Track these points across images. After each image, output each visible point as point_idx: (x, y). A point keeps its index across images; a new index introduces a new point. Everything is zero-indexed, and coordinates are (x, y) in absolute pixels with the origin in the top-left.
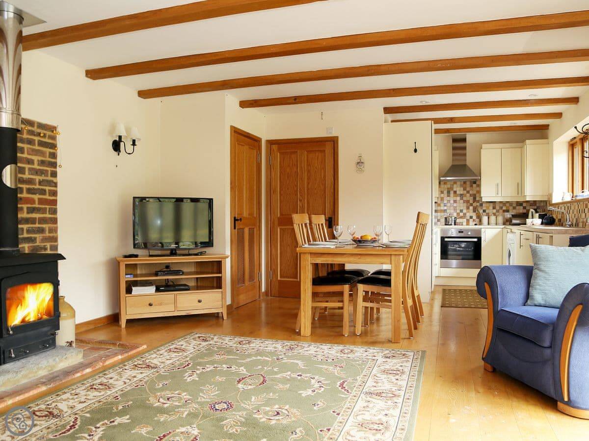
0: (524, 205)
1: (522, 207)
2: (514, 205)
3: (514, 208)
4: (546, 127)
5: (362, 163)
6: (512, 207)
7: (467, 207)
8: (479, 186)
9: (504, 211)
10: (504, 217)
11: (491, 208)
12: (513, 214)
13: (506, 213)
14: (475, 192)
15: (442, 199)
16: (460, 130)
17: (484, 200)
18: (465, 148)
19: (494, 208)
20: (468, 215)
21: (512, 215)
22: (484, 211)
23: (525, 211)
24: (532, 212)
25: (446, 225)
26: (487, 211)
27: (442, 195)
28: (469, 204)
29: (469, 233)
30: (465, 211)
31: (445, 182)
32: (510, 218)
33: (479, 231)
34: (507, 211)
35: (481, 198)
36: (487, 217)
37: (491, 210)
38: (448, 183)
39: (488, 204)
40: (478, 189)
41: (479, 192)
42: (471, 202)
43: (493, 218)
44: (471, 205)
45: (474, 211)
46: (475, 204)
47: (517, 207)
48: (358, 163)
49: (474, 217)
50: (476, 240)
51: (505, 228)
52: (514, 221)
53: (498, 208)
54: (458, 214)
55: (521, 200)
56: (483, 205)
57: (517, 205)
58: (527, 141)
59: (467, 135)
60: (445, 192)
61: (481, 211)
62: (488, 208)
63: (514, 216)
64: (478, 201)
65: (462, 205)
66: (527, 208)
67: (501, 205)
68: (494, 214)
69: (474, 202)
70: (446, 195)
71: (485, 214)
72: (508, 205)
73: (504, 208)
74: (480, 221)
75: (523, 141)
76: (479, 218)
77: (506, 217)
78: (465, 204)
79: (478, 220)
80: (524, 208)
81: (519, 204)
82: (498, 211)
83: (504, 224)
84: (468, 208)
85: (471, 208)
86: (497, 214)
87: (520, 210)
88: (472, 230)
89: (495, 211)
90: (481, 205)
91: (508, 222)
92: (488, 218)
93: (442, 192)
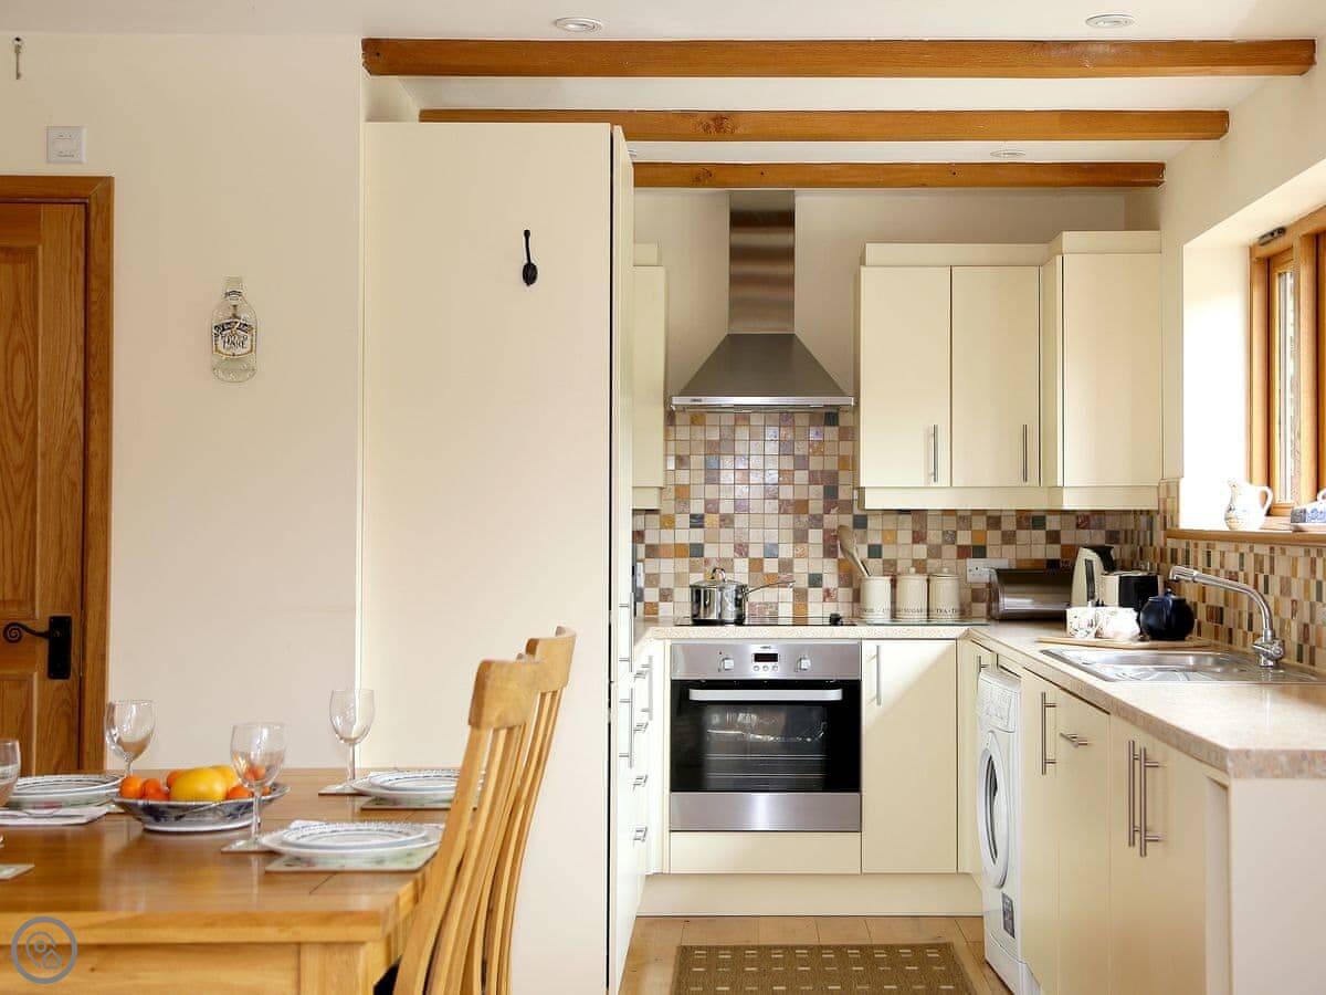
0: (1053, 523)
1: (1040, 534)
2: (1008, 525)
3: (1009, 538)
4: (1149, 175)
5: (245, 327)
6: (998, 534)
7: (795, 531)
8: (851, 434)
9: (964, 552)
10: (961, 579)
11: (905, 536)
12: (1004, 564)
13: (971, 563)
14: (832, 465)
15: (682, 494)
16: (761, 172)
17: (872, 502)
18: (787, 255)
19: (918, 538)
20: (802, 570)
21: (1000, 572)
22: (875, 552)
23: (1054, 552)
24: (1089, 563)
25: (698, 622)
26: (887, 553)
27: (683, 477)
28: (804, 518)
29: (806, 664)
30: (786, 551)
31: (698, 417)
32: (989, 585)
33: (853, 653)
34: (979, 551)
35: (861, 490)
36: (885, 582)
37: (903, 549)
38: (710, 418)
39: (890, 521)
40: (845, 448)
41: (851, 463)
42: (816, 506)
43: (913, 586)
44: (817, 521)
45: (829, 552)
46: (832, 520)
47: (1022, 535)
48: (221, 328)
49: (830, 581)
50: (834, 695)
51: (966, 636)
52: (1012, 602)
53: (934, 536)
54: (756, 565)
55: (1036, 502)
56: (870, 524)
57: (1020, 526)
58: (1064, 233)
59: (797, 200)
60: (697, 461)
61: (861, 552)
62: (890, 536)
63: (1011, 578)
64: (847, 506)
65: (772, 521)
66: (1066, 539)
67: (951, 524)
68: (920, 567)
69: (827, 511)
70: (700, 477)
71: (875, 564)
72: (980, 524)
73: (964, 538)
74: (857, 597)
75: (1047, 235)
76: (852, 582)
77: (970, 578)
78: (788, 520)
79: (844, 594)
80: (1053, 537)
81: (1032, 520)
82: (935, 552)
83: (964, 614)
84: (800, 537)
85: (816, 536)
86: (933, 564)
87: (1036, 548)
88: (817, 651)
89: (921, 551)
90: (861, 522)
91: (980, 606)
92: (894, 584)
93: (681, 461)
